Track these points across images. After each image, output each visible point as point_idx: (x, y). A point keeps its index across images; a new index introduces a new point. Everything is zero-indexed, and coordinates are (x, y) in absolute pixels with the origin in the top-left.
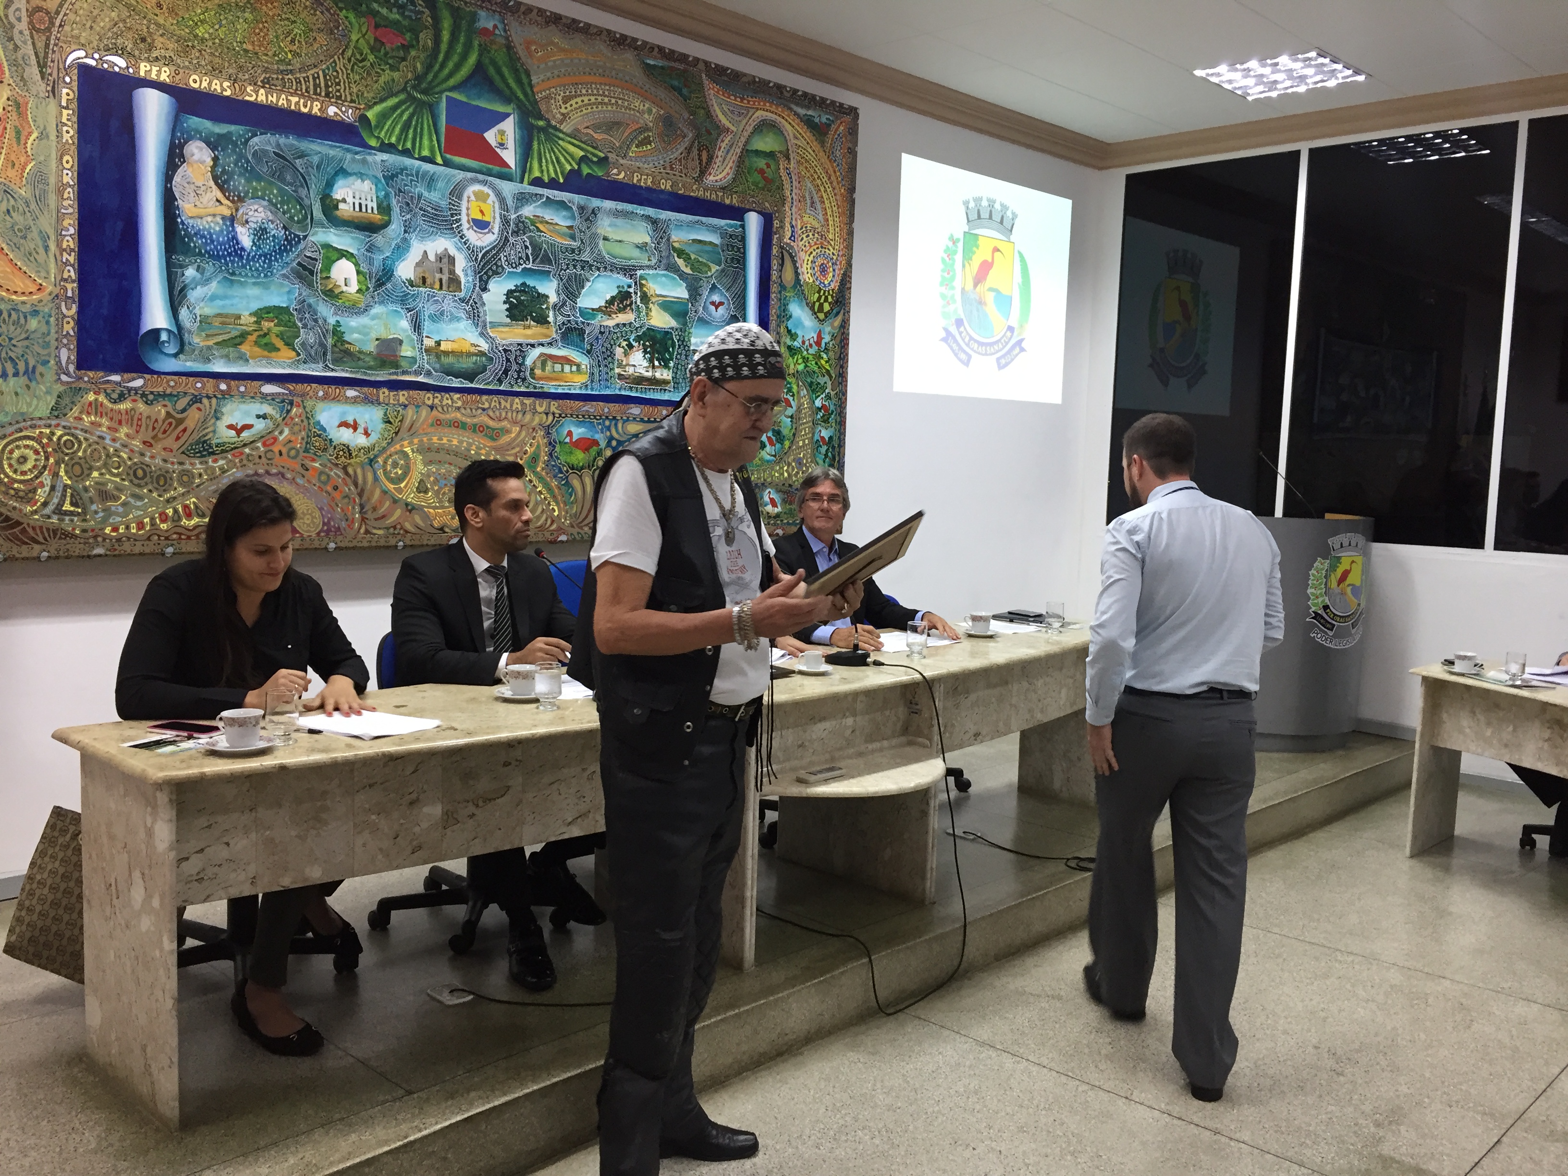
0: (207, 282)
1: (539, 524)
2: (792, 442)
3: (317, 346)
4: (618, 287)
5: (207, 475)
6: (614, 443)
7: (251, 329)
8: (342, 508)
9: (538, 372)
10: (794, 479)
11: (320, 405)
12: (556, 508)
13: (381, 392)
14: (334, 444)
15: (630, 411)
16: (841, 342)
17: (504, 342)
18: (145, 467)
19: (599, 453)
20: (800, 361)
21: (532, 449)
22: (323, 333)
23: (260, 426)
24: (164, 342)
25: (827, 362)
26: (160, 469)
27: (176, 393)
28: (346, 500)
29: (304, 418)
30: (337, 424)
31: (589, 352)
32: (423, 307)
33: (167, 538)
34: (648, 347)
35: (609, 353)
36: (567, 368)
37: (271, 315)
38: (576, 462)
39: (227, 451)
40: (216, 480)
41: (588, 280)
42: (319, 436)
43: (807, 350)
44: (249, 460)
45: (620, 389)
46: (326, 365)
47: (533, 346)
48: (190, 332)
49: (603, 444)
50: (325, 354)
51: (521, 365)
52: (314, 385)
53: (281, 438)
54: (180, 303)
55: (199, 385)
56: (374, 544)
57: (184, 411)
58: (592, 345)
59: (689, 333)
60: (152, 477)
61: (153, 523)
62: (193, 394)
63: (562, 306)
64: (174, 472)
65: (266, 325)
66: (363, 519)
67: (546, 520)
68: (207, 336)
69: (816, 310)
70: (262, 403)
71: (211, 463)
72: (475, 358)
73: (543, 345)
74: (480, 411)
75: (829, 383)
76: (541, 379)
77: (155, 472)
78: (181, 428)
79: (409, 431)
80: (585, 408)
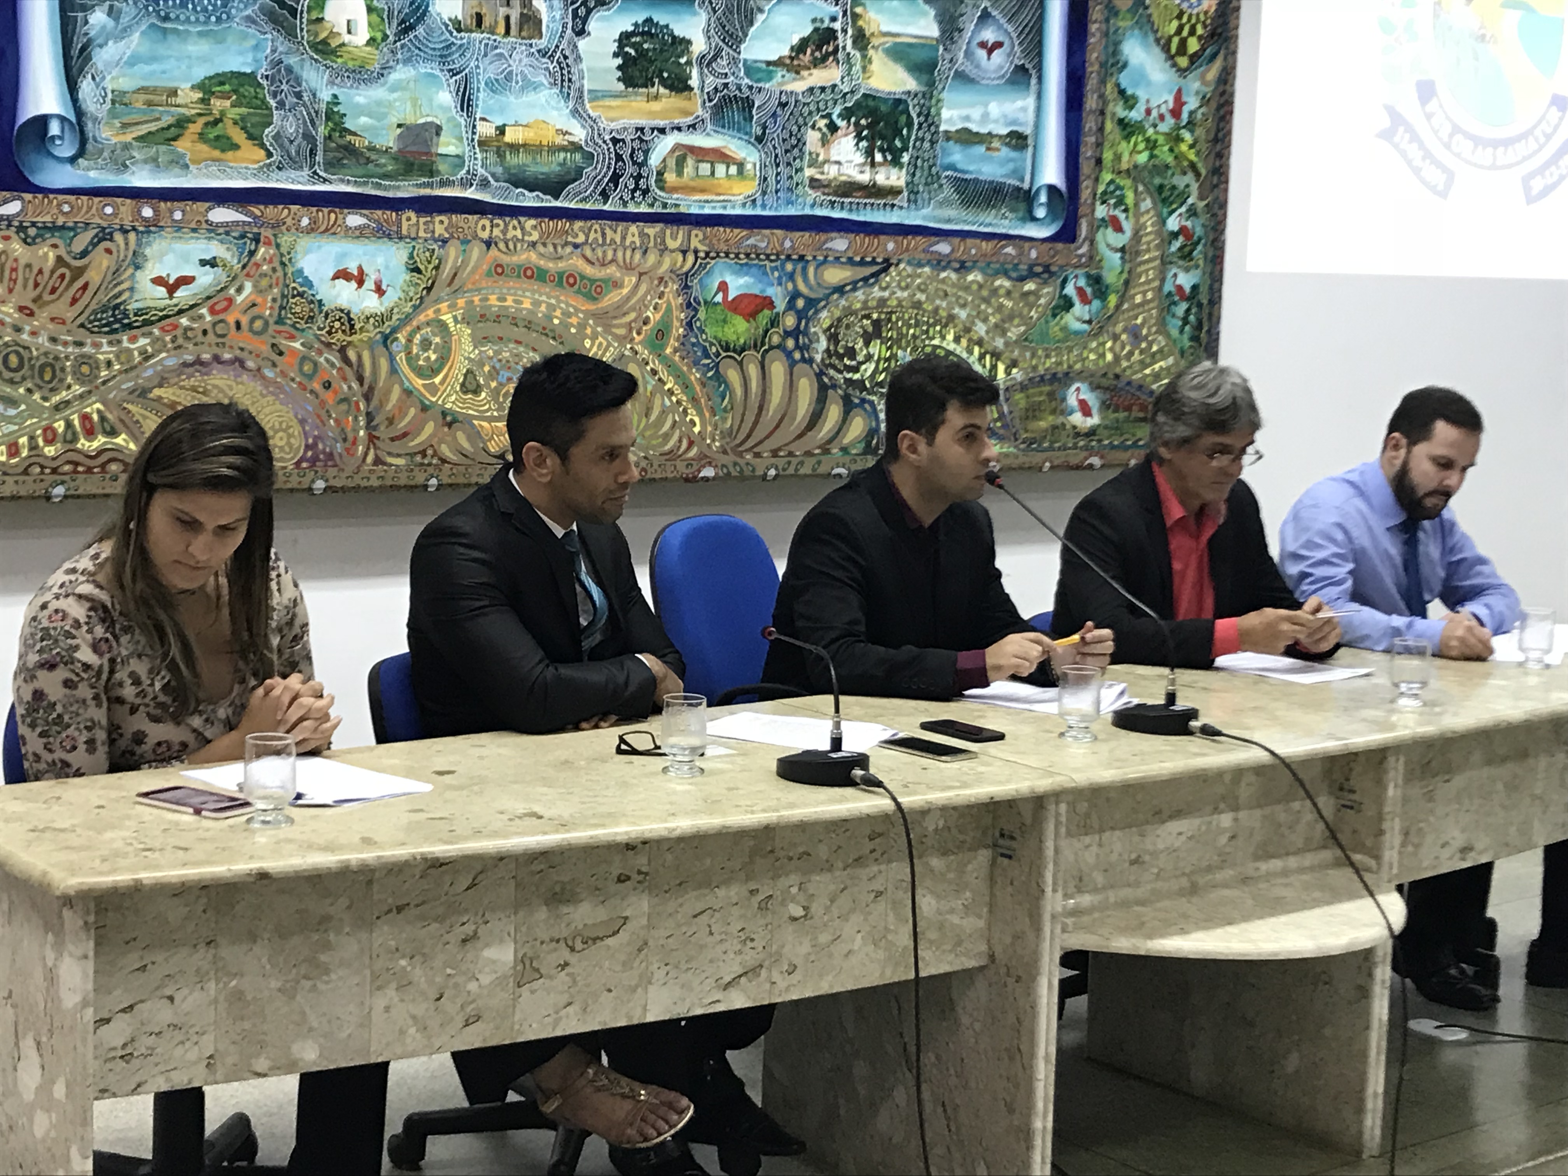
0: (123, 33)
1: (667, 447)
2: (1123, 296)
3: (300, 139)
4: (814, 21)
5: (122, 364)
6: (800, 303)
7: (193, 112)
8: (336, 420)
9: (670, 177)
10: (1125, 364)
11: (304, 242)
12: (697, 420)
13: (404, 217)
14: (325, 309)
15: (830, 245)
16: (1218, 109)
17: (613, 125)
18: (21, 350)
19: (774, 322)
20: (1141, 146)
21: (658, 316)
22: (309, 114)
23: (206, 279)
24: (53, 137)
25: (1191, 147)
26: (46, 354)
27: (71, 224)
28: (344, 407)
29: (276, 264)
30: (331, 274)
31: (760, 139)
32: (477, 67)
33: (54, 471)
34: (864, 128)
35: (794, 141)
36: (721, 169)
37: (227, 87)
38: (734, 338)
39: (152, 323)
40: (133, 374)
41: (761, 11)
42: (301, 295)
43: (1155, 126)
44: (188, 338)
45: (813, 206)
46: (315, 173)
47: (662, 131)
48: (95, 120)
49: (781, 305)
50: (313, 153)
51: (641, 165)
52: (294, 208)
53: (239, 299)
54: (81, 70)
55: (109, 210)
56: (389, 482)
57: (84, 254)
58: (764, 128)
59: (939, 101)
60: (32, 367)
61: (33, 447)
62: (99, 226)
63: (714, 58)
64: (67, 358)
65: (218, 104)
66: (372, 439)
67: (680, 441)
68: (125, 126)
69: (1173, 50)
70: (209, 239)
71: (126, 344)
72: (562, 155)
73: (679, 129)
74: (569, 249)
75: (1195, 187)
76: (674, 189)
77: (38, 358)
78: (79, 283)
79: (449, 285)
80: (751, 241)
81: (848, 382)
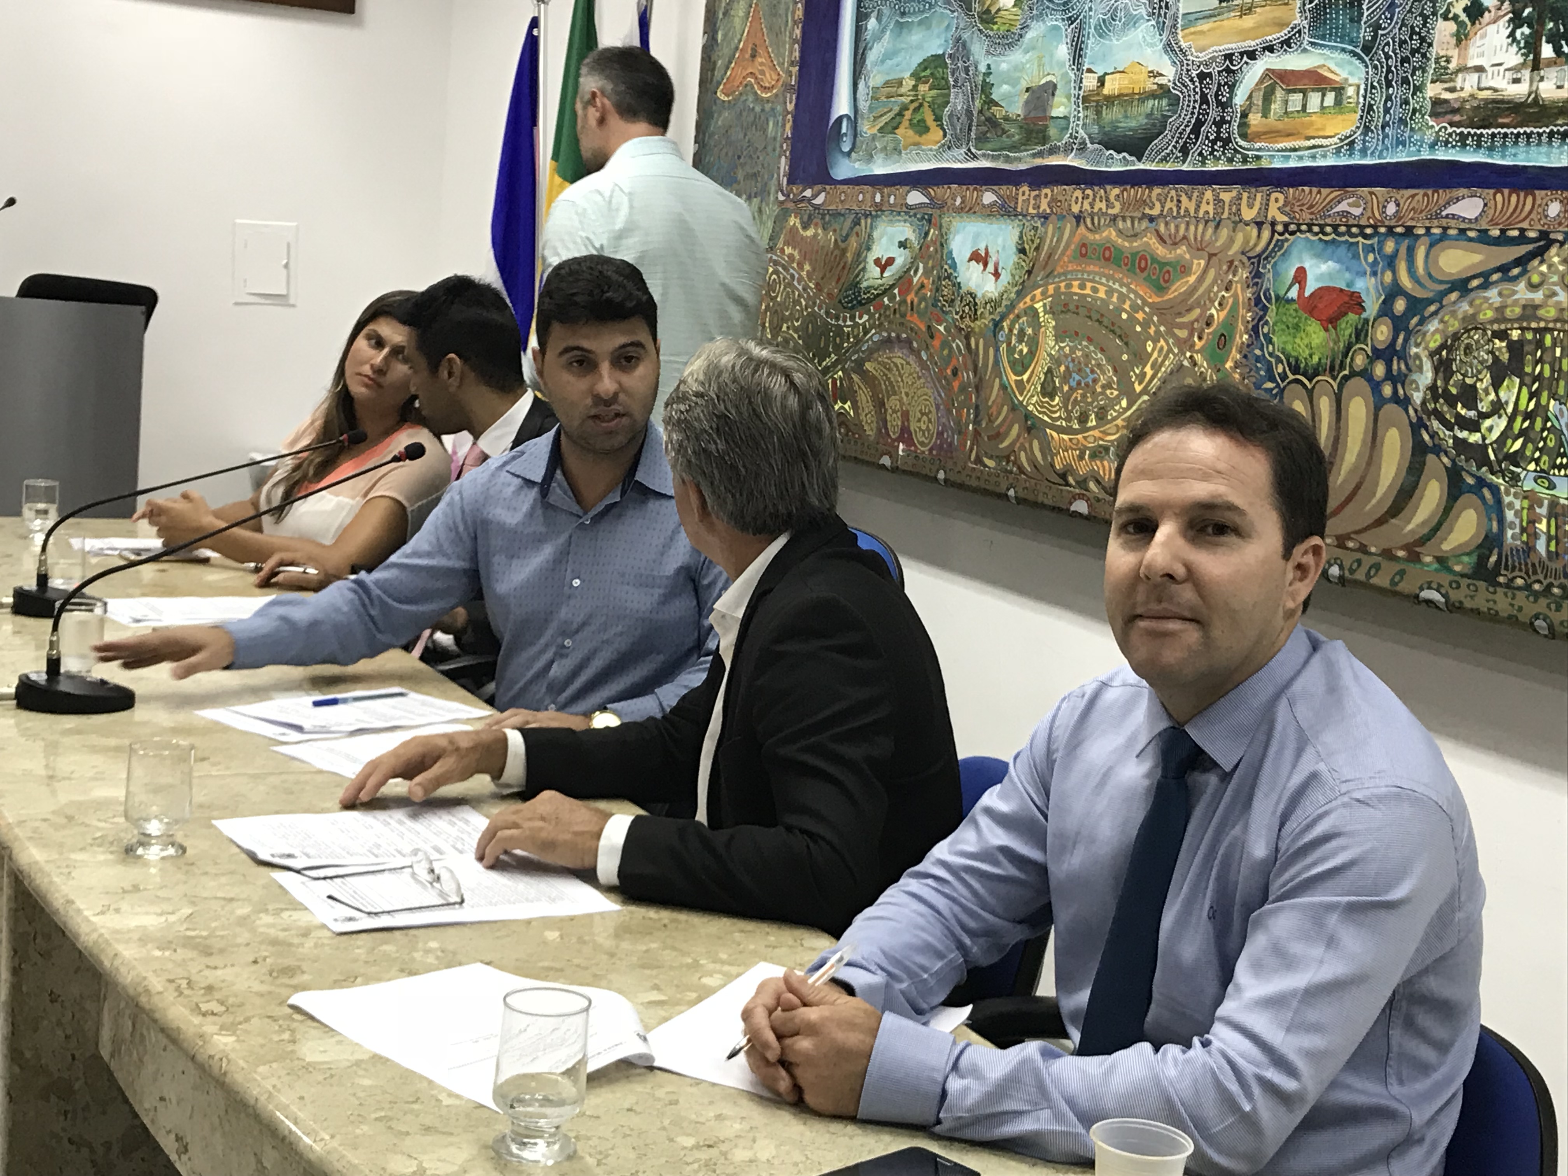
0: (882, 34)
3: (963, 116)
5: (854, 337)
6: (1400, 305)
7: (908, 99)
8: (957, 411)
9: (1255, 119)
11: (955, 223)
13: (1021, 190)
14: (961, 292)
15: (1452, 210)
17: (1201, 57)
19: (1361, 333)
21: (1223, 314)
22: (971, 88)
23: (900, 259)
24: (843, 135)
27: (842, 211)
28: (963, 397)
29: (938, 245)
30: (968, 255)
31: (1367, 49)
32: (1092, 9)
35: (1416, 44)
36: (1314, 101)
37: (928, 72)
38: (1308, 354)
39: (871, 301)
40: (860, 346)
42: (950, 277)
44: (886, 317)
45: (1432, 146)
46: (969, 150)
47: (1252, 55)
48: (861, 116)
49: (1372, 307)
50: (969, 128)
51: (1223, 107)
52: (953, 187)
53: (915, 280)
54: (858, 73)
55: (860, 197)
56: (984, 486)
57: (846, 236)
58: (1377, 27)
60: (815, 335)
62: (855, 211)
64: (830, 329)
65: (920, 89)
66: (977, 435)
68: (873, 118)
70: (905, 221)
71: (857, 319)
73: (1271, 49)
74: (1145, 224)
76: (1259, 136)
77: (819, 328)
78: (842, 264)
79: (1044, 268)
80: (1343, 207)
81: (1460, 444)
